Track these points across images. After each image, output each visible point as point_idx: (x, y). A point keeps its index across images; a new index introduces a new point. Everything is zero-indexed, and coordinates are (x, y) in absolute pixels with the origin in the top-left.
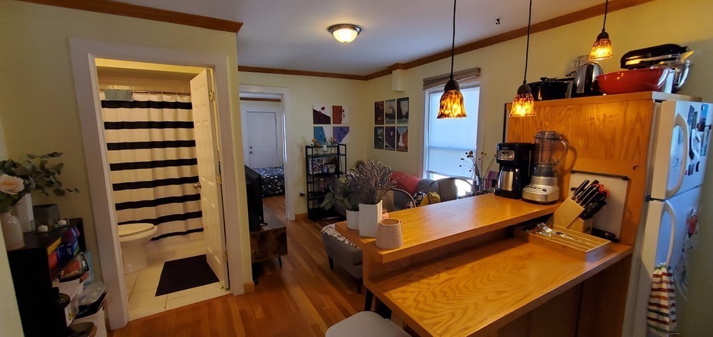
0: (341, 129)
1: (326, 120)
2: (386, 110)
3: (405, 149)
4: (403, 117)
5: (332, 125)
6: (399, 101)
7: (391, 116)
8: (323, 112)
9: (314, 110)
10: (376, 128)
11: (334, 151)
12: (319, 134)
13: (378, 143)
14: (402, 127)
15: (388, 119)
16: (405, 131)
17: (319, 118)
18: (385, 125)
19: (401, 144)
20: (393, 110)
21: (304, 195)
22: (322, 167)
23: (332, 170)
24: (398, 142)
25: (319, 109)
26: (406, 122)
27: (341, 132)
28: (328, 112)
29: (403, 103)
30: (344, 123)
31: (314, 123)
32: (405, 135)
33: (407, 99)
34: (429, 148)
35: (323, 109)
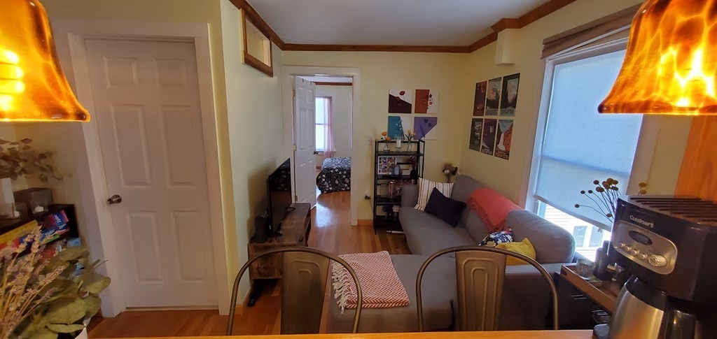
0: (426, 120)
1: (405, 108)
2: (489, 95)
3: (506, 155)
4: (509, 104)
5: (413, 115)
6: (506, 79)
7: (493, 104)
8: (402, 98)
9: (390, 95)
10: (474, 121)
11: (413, 148)
12: (394, 126)
13: (474, 143)
14: (506, 121)
15: (488, 108)
16: (508, 127)
17: (396, 105)
18: (485, 117)
19: (501, 147)
20: (497, 94)
21: (369, 198)
22: (393, 167)
23: (407, 173)
24: (498, 143)
25: (396, 94)
26: (512, 113)
27: (427, 124)
28: (409, 98)
29: (511, 83)
30: (431, 112)
31: (389, 112)
32: (509, 133)
33: (517, 76)
34: (544, 157)
35: (402, 93)
